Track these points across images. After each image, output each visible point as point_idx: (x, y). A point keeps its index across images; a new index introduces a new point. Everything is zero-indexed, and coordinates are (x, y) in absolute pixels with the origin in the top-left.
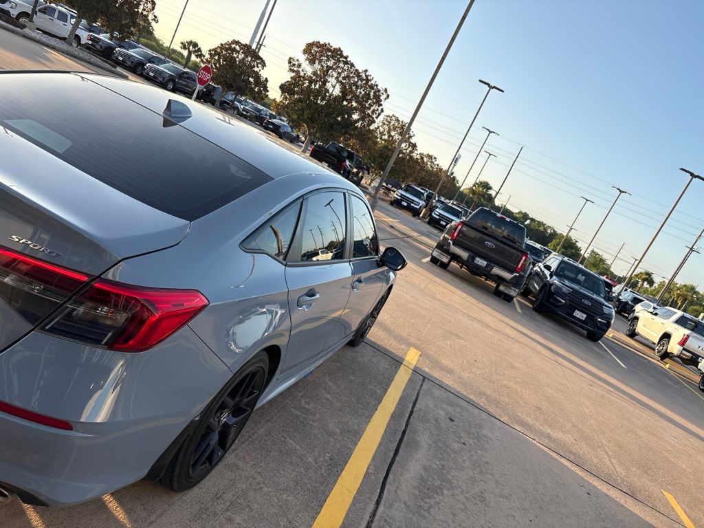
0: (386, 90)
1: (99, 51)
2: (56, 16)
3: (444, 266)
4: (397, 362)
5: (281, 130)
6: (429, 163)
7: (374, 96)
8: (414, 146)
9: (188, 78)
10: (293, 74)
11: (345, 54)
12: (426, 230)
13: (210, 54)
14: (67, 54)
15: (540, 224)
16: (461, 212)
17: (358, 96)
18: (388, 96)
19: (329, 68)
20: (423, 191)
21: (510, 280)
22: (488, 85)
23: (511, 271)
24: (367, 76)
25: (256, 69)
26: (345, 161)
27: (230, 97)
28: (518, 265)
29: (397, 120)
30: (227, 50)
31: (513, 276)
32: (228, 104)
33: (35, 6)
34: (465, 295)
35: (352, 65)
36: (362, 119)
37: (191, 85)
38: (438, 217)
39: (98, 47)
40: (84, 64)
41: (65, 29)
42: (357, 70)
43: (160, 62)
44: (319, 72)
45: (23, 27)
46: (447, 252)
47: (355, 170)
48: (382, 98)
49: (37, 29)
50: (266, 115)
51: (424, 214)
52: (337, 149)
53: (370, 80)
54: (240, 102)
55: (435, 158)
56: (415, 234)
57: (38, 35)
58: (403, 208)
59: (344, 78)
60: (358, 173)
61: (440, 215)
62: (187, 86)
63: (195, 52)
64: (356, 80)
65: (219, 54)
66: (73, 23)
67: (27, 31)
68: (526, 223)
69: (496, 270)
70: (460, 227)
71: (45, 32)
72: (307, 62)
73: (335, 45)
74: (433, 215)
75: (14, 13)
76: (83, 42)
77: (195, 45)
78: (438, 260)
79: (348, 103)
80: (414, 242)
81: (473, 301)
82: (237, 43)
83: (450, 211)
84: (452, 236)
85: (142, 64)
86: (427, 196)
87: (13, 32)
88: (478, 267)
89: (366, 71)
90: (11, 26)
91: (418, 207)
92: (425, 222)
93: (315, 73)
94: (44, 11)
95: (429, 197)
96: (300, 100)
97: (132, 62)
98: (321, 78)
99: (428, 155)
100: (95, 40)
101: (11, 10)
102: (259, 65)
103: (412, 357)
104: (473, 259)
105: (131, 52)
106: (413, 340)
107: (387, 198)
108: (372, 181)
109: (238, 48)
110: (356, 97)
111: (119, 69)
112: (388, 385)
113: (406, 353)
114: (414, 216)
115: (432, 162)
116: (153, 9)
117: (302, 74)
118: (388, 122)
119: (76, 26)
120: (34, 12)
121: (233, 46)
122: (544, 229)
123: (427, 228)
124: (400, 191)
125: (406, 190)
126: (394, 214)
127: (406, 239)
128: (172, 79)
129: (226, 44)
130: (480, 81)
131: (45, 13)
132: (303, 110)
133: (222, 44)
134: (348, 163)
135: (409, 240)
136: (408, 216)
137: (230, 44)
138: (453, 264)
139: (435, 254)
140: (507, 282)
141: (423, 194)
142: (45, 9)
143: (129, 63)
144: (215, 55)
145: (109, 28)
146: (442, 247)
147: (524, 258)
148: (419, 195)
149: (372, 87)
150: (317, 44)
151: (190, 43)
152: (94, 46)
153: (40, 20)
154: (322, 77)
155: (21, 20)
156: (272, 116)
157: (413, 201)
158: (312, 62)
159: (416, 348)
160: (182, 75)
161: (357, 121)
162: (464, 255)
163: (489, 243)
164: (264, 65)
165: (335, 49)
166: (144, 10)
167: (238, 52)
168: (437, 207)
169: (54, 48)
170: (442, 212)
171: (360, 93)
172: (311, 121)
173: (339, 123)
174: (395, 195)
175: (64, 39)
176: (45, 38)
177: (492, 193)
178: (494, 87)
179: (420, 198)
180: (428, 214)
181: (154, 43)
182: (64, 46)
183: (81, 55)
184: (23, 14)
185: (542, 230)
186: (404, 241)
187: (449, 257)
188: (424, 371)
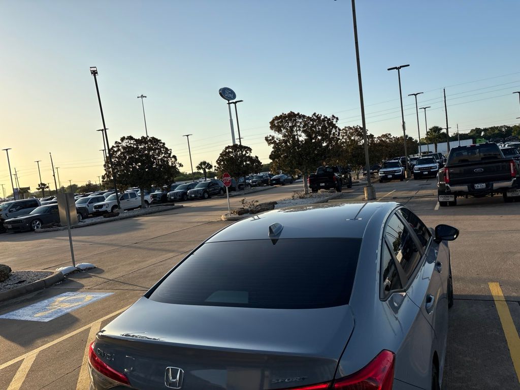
0: (333, 116)
1: (159, 201)
2: (130, 197)
3: (453, 204)
4: (489, 301)
5: (281, 180)
6: (388, 140)
7: (328, 125)
8: (372, 136)
9: (213, 185)
10: (272, 145)
11: (296, 113)
12: (416, 185)
13: (218, 163)
14: (146, 214)
15: (493, 129)
16: (433, 158)
17: (319, 131)
18: (337, 119)
19: (292, 127)
20: (397, 161)
21: (512, 185)
22: (396, 68)
23: (509, 179)
24: (317, 117)
25: (247, 155)
26: (334, 175)
27: (242, 180)
28: (511, 172)
29: (350, 128)
30: (225, 155)
31: (512, 182)
32: (242, 185)
33: (118, 200)
34: (487, 217)
35: (304, 116)
36: (330, 142)
37: (216, 188)
38: (419, 171)
39: (158, 199)
40: (158, 214)
41: (137, 201)
42: (308, 117)
43: (193, 186)
44: (287, 134)
45: (118, 214)
46: (450, 193)
47: (343, 176)
48: (334, 123)
49: (125, 210)
50: (267, 177)
51: (408, 175)
52: (324, 171)
53: (320, 117)
54: (248, 179)
55: (389, 134)
56: (413, 193)
57: (126, 214)
58: (390, 180)
59: (304, 127)
60: (346, 177)
61: (420, 169)
62: (215, 190)
63: (206, 167)
64: (312, 123)
65: (222, 160)
66: (140, 194)
67: (121, 215)
68: (482, 135)
69: (496, 185)
70: (447, 171)
71: (129, 210)
72: (277, 133)
73: (287, 112)
74: (415, 171)
75: (109, 209)
76: (150, 202)
77: (204, 163)
78: (446, 202)
79: (316, 139)
80: (418, 199)
81: (497, 217)
82: (229, 147)
83: (425, 161)
84: (446, 180)
85: (184, 194)
86: (402, 161)
87: (114, 220)
88: (480, 190)
89: (315, 114)
90: (112, 218)
91: (401, 173)
92: (412, 179)
93: (285, 136)
94: (122, 199)
95: (404, 162)
96: (286, 157)
97: (180, 196)
98: (290, 136)
99: (383, 135)
100: (154, 196)
101: (107, 209)
102: (248, 152)
103: (496, 290)
104: (473, 187)
105: (176, 191)
106: (485, 276)
107: (375, 180)
108: (358, 175)
109: (231, 150)
110: (319, 133)
111: (176, 205)
112: (500, 324)
113: (489, 290)
114: (402, 180)
115: (389, 138)
116: (176, 160)
117: (278, 141)
118: (345, 133)
119: (142, 196)
120: (119, 202)
121: (227, 151)
122: (499, 130)
123: (417, 183)
124: (381, 170)
125: (385, 167)
126: (388, 187)
127: (410, 201)
128: (205, 191)
129: (223, 152)
130: (389, 70)
131: (123, 199)
132: (291, 162)
133: (221, 154)
134: (336, 175)
135: (413, 200)
136: (397, 183)
137: (225, 151)
138: (459, 198)
139: (441, 199)
140: (510, 188)
141: (398, 162)
142: (122, 197)
143: (178, 197)
144: (220, 162)
145: (159, 186)
146: (442, 191)
147: (511, 164)
148: (396, 165)
149: (324, 120)
150: (277, 118)
151: (201, 164)
152: (156, 200)
153: (124, 204)
154: (290, 134)
155: (114, 211)
156: (271, 175)
157: (395, 171)
158: (279, 131)
159: (492, 281)
160: (209, 185)
161: (327, 146)
162: (464, 188)
163: (478, 170)
164: (250, 149)
165: (289, 114)
166: (172, 164)
167: (232, 152)
168: (414, 165)
169: (138, 216)
170: (420, 166)
171: (319, 128)
172: (300, 165)
173: (317, 155)
174: (380, 175)
175: (140, 207)
176: (131, 213)
177: (444, 131)
178: (401, 67)
179: (398, 167)
180: (410, 173)
181: (182, 177)
182: (143, 211)
183: (154, 210)
184: (114, 207)
185: (498, 132)
186: (412, 203)
187: (453, 196)
188: (514, 297)
